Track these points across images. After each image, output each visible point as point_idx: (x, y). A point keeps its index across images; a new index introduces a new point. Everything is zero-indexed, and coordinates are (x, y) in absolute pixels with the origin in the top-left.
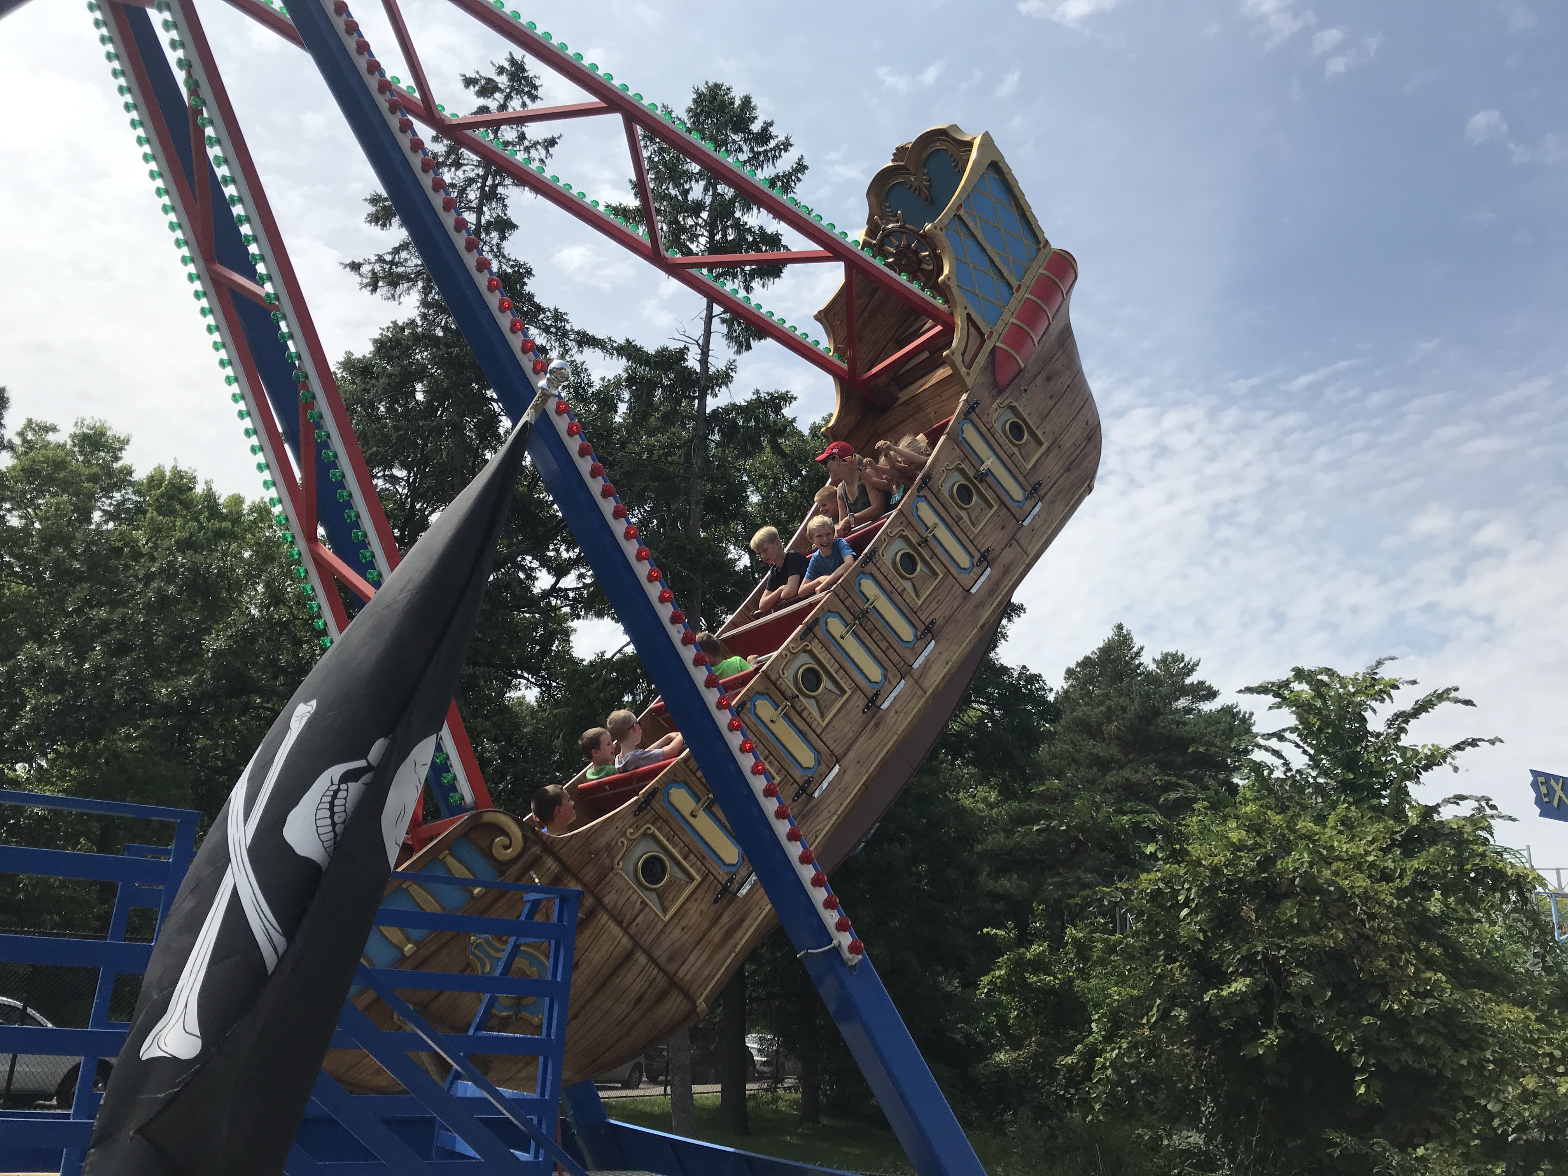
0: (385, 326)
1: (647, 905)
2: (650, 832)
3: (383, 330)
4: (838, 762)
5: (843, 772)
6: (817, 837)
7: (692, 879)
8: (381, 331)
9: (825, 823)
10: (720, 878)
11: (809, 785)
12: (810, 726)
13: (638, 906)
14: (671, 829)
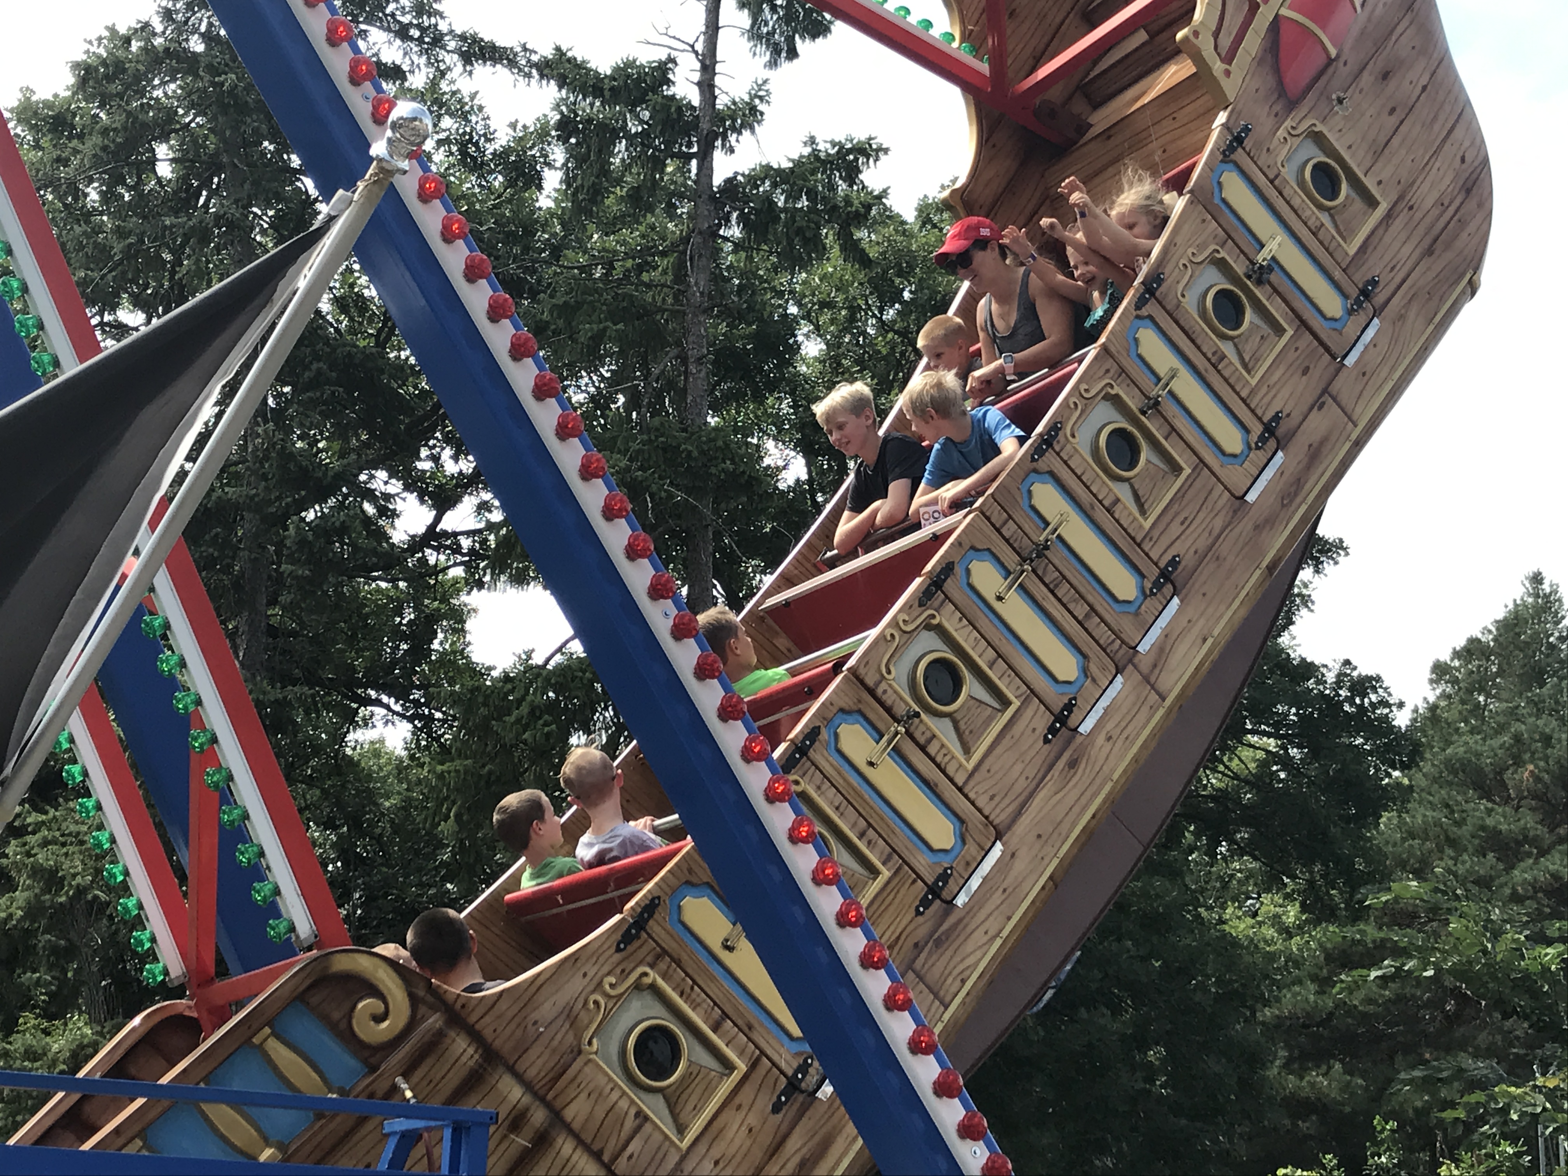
0: (93, 37)
1: (646, 1118)
2: (647, 980)
3: (90, 43)
4: (999, 836)
5: (1010, 856)
6: (963, 982)
7: (729, 1067)
8: (87, 46)
9: (978, 954)
10: (783, 1065)
11: (945, 883)
12: (943, 772)
13: (630, 1123)
14: (687, 974)
